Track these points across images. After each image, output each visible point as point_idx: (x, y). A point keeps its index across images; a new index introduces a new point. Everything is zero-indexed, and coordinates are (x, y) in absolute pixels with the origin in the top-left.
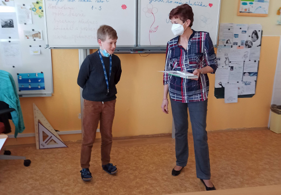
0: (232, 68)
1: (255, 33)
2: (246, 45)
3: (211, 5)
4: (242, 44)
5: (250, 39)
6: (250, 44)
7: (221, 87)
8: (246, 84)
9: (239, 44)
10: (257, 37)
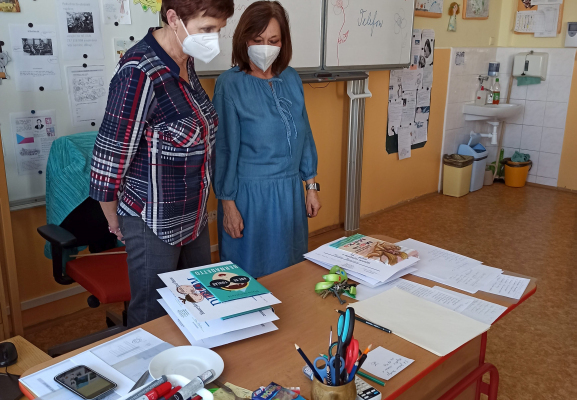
0: (405, 101)
1: (428, 43)
2: (419, 63)
4: (415, 62)
6: (423, 62)
7: (393, 134)
8: (418, 126)
9: (412, 61)
10: (430, 51)
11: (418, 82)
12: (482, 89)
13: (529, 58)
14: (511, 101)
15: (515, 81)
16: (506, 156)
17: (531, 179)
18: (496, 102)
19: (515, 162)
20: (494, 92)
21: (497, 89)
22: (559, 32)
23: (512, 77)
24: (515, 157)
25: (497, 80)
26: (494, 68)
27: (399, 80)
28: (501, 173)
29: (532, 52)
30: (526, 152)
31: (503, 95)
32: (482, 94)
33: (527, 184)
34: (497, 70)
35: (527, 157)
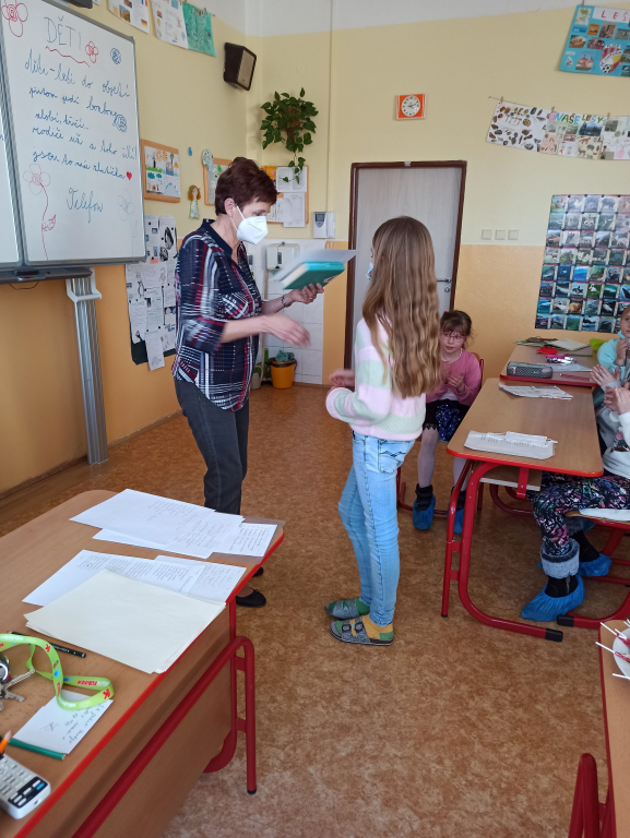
0: (149, 300)
1: (168, 232)
2: (161, 255)
3: (129, 175)
4: (156, 254)
5: (163, 244)
6: (165, 254)
7: (139, 340)
8: (169, 330)
9: (152, 254)
10: (172, 241)
13: (281, 250)
15: (270, 275)
16: (271, 356)
17: (298, 379)
19: (280, 362)
22: (307, 222)
23: (267, 270)
24: (279, 356)
27: (138, 276)
28: (268, 374)
29: (283, 243)
30: (289, 350)
33: (294, 384)
35: (290, 356)
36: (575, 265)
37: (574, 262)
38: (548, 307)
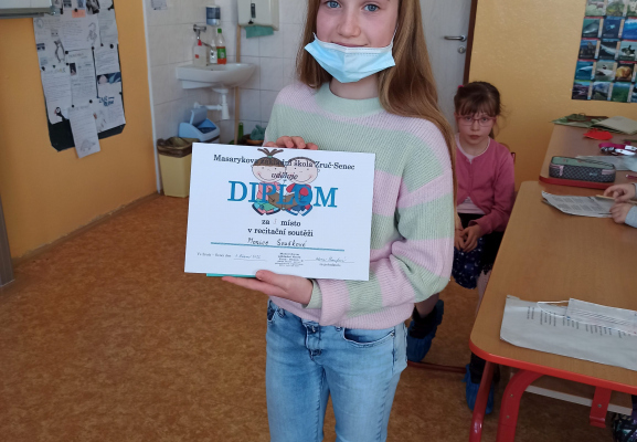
0: (73, 66)
2: (89, 6)
8: (105, 104)
11: (92, 35)
12: (200, 43)
14: (243, 59)
15: (244, 32)
18: (222, 61)
19: (255, 140)
20: (218, 48)
21: (221, 43)
23: (240, 26)
24: (255, 133)
25: (220, 31)
26: (214, 14)
27: (54, 34)
31: (231, 51)
32: (201, 51)
34: (218, 17)
36: (626, 18)
37: (625, 13)
38: (589, 72)
